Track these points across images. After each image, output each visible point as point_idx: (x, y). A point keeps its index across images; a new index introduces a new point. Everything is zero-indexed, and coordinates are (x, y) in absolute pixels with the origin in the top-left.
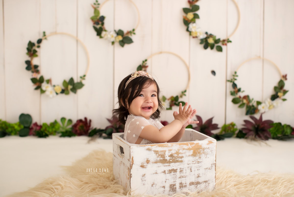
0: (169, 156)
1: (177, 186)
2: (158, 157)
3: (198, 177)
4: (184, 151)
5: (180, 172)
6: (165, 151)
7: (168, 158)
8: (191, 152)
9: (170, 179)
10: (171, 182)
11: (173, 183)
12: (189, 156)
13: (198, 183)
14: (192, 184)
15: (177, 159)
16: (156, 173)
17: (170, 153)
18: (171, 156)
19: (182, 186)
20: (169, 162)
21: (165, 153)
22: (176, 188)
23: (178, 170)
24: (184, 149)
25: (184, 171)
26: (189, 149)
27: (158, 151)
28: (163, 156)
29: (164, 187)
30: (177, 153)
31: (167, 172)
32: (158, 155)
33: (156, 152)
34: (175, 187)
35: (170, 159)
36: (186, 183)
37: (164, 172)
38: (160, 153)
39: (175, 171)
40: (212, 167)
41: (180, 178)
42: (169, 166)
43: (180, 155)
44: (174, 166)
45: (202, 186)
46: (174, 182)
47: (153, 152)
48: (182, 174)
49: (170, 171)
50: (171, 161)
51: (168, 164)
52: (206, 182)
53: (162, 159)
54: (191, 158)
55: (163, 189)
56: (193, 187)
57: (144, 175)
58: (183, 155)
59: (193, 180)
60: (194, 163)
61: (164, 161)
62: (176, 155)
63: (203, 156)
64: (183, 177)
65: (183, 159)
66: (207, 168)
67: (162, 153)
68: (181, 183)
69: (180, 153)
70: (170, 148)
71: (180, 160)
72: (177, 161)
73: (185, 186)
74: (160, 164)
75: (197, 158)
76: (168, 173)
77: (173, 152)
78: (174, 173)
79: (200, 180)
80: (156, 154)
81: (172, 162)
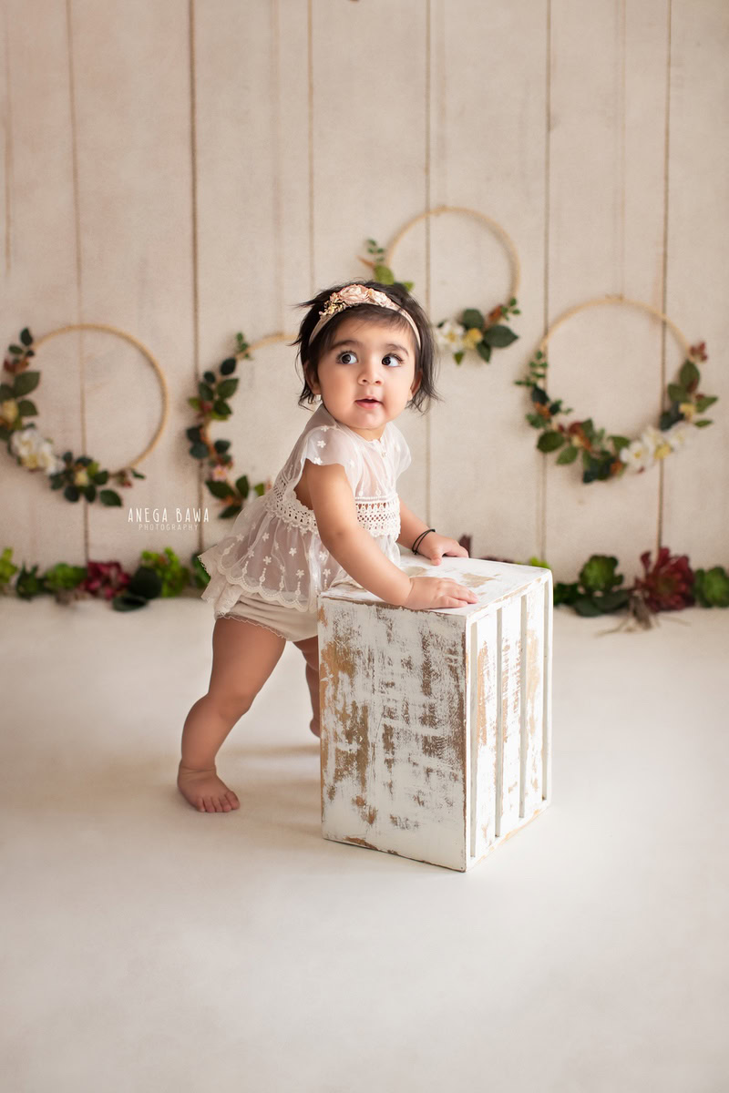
0: (350, 743)
1: (429, 732)
3: (409, 664)
4: (339, 697)
10: (417, 748)
13: (426, 668)
14: (426, 688)
19: (429, 720)
22: (434, 738)
23: (388, 722)
39: (388, 732)
43: (349, 711)
45: (436, 655)
46: (417, 740)
51: (370, 749)
52: (425, 644)
56: (434, 686)
58: (349, 702)
59: (415, 682)
65: (359, 705)
73: (432, 708)
79: (418, 661)
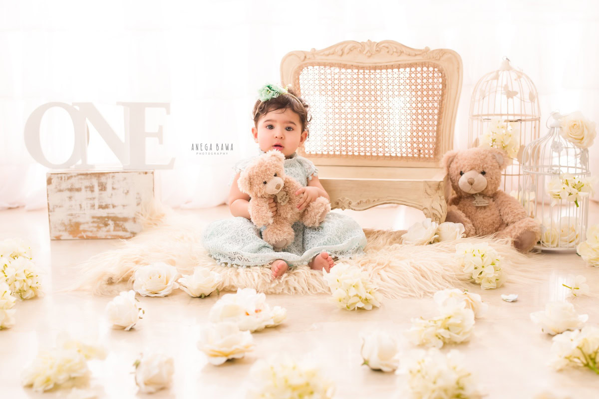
2: (123, 225)
5: (94, 205)
6: (114, 230)
7: (111, 222)
8: (82, 227)
9: (106, 197)
11: (103, 192)
12: (84, 223)
15: (99, 220)
16: (124, 206)
17: (108, 227)
18: (106, 225)
20: (108, 218)
21: (114, 228)
24: (91, 232)
25: (89, 206)
26: (85, 231)
27: (123, 231)
28: (116, 225)
29: (113, 189)
30: (99, 228)
31: (111, 206)
32: (123, 227)
33: (125, 230)
34: (100, 188)
35: (107, 221)
36: (86, 191)
37: (114, 206)
38: (121, 228)
40: (54, 208)
41: (94, 198)
42: (108, 214)
44: (103, 213)
47: (129, 230)
48: (92, 202)
49: (106, 207)
50: (106, 219)
53: (118, 222)
54: (80, 220)
55: (115, 186)
57: (138, 204)
60: (77, 215)
61: (115, 219)
62: (101, 225)
63: (67, 222)
64: (91, 199)
66: (60, 207)
67: (117, 228)
68: (92, 191)
69: (96, 227)
70: (108, 233)
71: (95, 220)
72: (99, 218)
74: (120, 216)
75: (74, 220)
76: (109, 205)
77: (105, 229)
78: (101, 204)
80: (124, 228)
81: (105, 217)
